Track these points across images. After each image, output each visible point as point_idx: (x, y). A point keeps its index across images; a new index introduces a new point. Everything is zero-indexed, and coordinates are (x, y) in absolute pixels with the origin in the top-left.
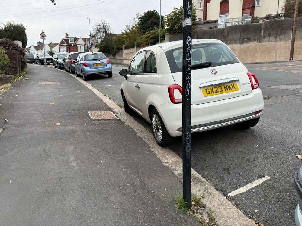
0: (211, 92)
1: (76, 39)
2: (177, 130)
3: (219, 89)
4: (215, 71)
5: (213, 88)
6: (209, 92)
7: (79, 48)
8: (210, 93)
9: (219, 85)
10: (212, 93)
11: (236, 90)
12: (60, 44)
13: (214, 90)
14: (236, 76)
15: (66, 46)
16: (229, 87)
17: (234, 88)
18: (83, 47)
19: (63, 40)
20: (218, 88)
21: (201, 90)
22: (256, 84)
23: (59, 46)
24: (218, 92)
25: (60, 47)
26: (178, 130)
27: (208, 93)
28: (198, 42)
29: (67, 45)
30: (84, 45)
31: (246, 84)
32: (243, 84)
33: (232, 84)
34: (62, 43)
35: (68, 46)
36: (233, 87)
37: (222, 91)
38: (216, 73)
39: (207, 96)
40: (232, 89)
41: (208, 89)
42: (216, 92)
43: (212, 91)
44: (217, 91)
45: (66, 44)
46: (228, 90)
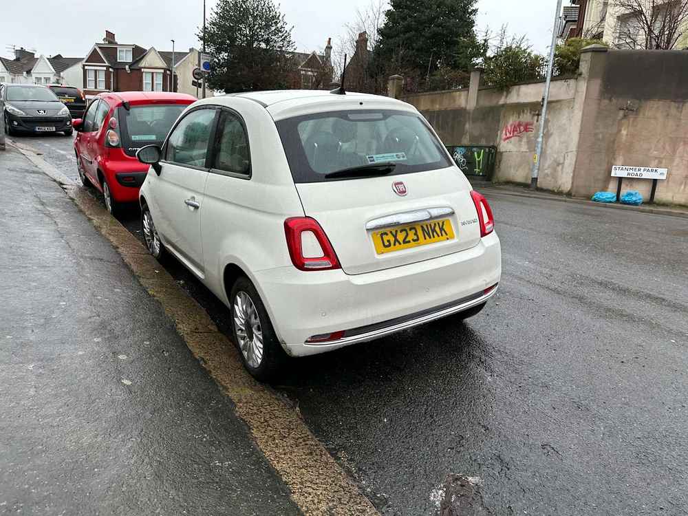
0: (392, 243)
1: (139, 53)
2: (307, 341)
3: (411, 236)
4: (401, 187)
5: (396, 231)
6: (388, 241)
7: (147, 80)
8: (390, 245)
9: (412, 226)
10: (395, 245)
11: (448, 239)
12: (86, 62)
13: (401, 237)
14: (448, 203)
15: (105, 68)
16: (433, 231)
17: (445, 231)
18: (160, 77)
19: (98, 49)
20: (409, 232)
21: (370, 236)
22: (489, 223)
23: (84, 66)
24: (409, 242)
25: (85, 71)
26: (309, 342)
27: (387, 244)
28: (361, 104)
29: (108, 67)
30: (163, 71)
31: (469, 222)
32: (463, 224)
33: (440, 220)
34: (94, 57)
35: (111, 70)
36: (442, 229)
37: (418, 240)
38: (405, 192)
39: (383, 253)
40: (440, 234)
41: (386, 234)
42: (405, 242)
43: (396, 240)
44: (407, 240)
45: (107, 64)
46: (430, 238)
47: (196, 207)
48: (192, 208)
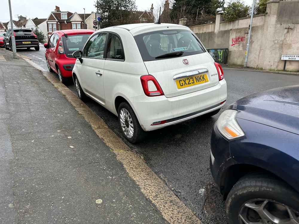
0: (184, 84)
1: (70, 14)
2: (151, 125)
3: (191, 81)
4: (186, 61)
5: (185, 80)
6: (182, 83)
7: (74, 26)
8: (183, 85)
9: (191, 77)
10: (185, 85)
11: (206, 82)
12: (48, 20)
13: (187, 82)
14: (206, 67)
15: (56, 23)
16: (200, 79)
17: (205, 79)
18: (80, 25)
19: (53, 14)
20: (190, 79)
21: (175, 82)
22: (222, 75)
23: (47, 22)
24: (190, 84)
25: (48, 24)
26: (153, 125)
27: (182, 85)
30: (80, 22)
31: (214, 75)
32: (212, 76)
33: (203, 74)
34: (51, 18)
35: (58, 23)
36: (203, 78)
37: (194, 82)
38: (188, 63)
39: (180, 88)
40: (202, 80)
41: (182, 81)
42: (189, 84)
43: (185, 83)
44: (190, 83)
45: (57, 21)
46: (199, 81)
47: (101, 75)
48: (99, 75)
